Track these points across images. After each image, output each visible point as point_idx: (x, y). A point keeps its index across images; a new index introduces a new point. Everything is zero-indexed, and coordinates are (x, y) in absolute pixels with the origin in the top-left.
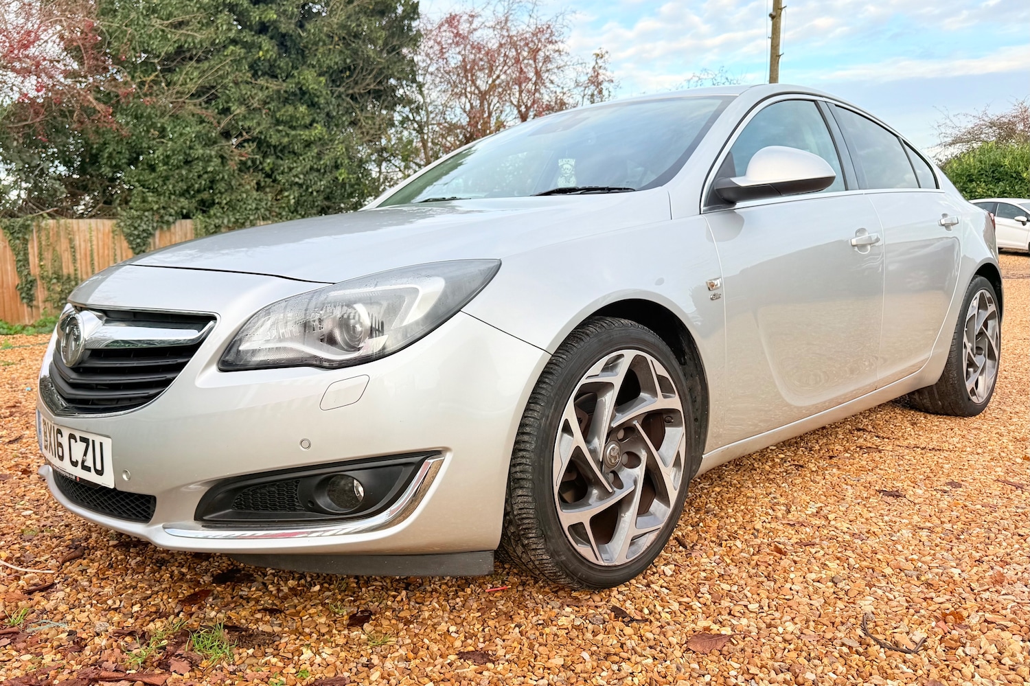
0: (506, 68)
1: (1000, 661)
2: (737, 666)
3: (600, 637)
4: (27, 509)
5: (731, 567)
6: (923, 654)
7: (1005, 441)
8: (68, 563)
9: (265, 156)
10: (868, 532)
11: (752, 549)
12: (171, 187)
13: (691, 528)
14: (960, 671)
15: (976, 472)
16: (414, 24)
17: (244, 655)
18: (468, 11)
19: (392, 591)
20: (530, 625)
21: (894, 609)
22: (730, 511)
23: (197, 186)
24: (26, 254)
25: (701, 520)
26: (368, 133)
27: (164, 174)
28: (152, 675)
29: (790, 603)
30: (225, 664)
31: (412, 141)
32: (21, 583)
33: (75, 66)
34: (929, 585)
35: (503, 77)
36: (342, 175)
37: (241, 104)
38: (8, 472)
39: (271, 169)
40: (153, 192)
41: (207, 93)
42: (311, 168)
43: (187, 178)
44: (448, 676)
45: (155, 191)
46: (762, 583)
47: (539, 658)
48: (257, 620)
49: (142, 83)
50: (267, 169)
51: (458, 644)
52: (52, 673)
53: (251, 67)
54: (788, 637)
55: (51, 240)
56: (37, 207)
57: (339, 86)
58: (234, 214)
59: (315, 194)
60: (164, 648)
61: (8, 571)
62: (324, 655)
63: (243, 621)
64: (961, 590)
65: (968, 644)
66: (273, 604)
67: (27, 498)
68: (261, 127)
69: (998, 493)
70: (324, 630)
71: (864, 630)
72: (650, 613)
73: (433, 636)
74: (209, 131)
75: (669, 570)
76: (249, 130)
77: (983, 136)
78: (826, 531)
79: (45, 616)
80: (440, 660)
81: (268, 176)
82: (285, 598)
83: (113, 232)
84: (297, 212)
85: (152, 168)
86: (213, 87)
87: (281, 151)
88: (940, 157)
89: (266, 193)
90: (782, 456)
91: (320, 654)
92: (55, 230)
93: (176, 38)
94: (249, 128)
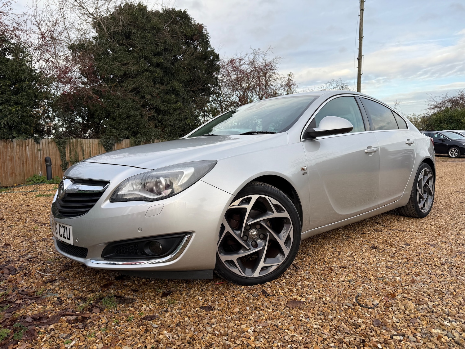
0: (254, 80)
1: (404, 312)
2: (303, 312)
3: (255, 302)
4: (51, 251)
5: (311, 275)
6: (376, 309)
7: (433, 228)
8: (62, 272)
9: (159, 114)
10: (368, 263)
11: (321, 269)
12: (121, 126)
13: (300, 260)
14: (388, 316)
15: (417, 240)
16: (218, 63)
17: (121, 307)
18: (239, 58)
19: (181, 283)
20: (230, 297)
21: (370, 292)
22: (317, 254)
23: (131, 126)
24: (65, 152)
25: (305, 257)
26: (199, 105)
27: (119, 122)
28: (85, 314)
29: (331, 289)
30: (113, 310)
31: (217, 108)
32: (44, 279)
33: (86, 80)
34: (386, 283)
35: (253, 83)
36: (188, 122)
37: (149, 94)
38: (47, 237)
39: (161, 120)
40: (114, 129)
41: (136, 90)
42: (176, 119)
43: (128, 123)
44: (194, 315)
45: (115, 128)
46: (322, 281)
47: (230, 309)
48: (128, 294)
49: (111, 87)
50: (159, 119)
51: (201, 303)
52: (49, 312)
53: (153, 80)
54: (326, 302)
55: (74, 147)
56: (70, 134)
57: (188, 87)
58: (146, 137)
59: (177, 128)
60: (91, 304)
61: (39, 275)
62: (150, 307)
63: (123, 294)
64: (397, 285)
65: (394, 306)
66: (136, 288)
67: (52, 247)
68: (157, 103)
69: (423, 248)
70: (152, 298)
71: (356, 300)
72: (276, 292)
73: (192, 300)
74: (136, 105)
75: (287, 276)
76: (152, 105)
77: (446, 105)
78: (352, 262)
79: (50, 291)
80: (193, 309)
81: (160, 122)
82: (140, 286)
83: (99, 144)
84: (171, 136)
85: (114, 119)
86: (138, 88)
87: (165, 113)
88: (429, 114)
89: (159, 129)
90: (343, 233)
91: (149, 307)
92: (76, 143)
93: (124, 69)
94: (152, 104)
